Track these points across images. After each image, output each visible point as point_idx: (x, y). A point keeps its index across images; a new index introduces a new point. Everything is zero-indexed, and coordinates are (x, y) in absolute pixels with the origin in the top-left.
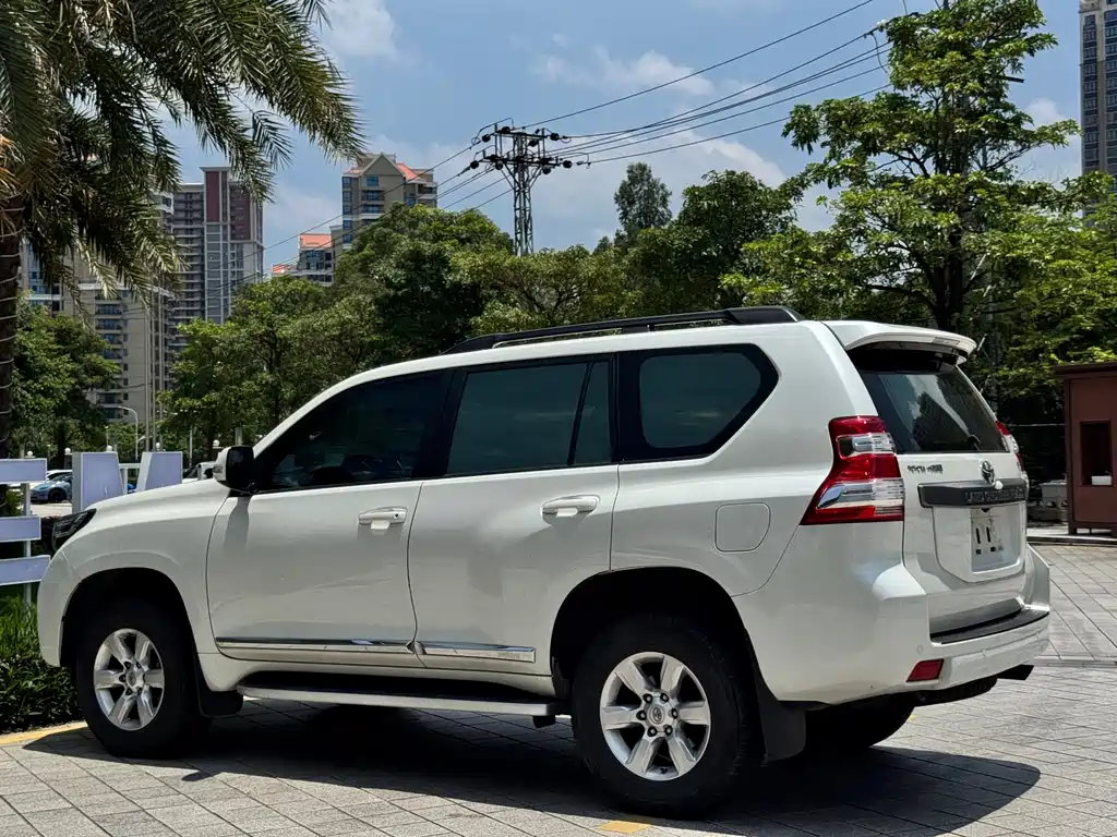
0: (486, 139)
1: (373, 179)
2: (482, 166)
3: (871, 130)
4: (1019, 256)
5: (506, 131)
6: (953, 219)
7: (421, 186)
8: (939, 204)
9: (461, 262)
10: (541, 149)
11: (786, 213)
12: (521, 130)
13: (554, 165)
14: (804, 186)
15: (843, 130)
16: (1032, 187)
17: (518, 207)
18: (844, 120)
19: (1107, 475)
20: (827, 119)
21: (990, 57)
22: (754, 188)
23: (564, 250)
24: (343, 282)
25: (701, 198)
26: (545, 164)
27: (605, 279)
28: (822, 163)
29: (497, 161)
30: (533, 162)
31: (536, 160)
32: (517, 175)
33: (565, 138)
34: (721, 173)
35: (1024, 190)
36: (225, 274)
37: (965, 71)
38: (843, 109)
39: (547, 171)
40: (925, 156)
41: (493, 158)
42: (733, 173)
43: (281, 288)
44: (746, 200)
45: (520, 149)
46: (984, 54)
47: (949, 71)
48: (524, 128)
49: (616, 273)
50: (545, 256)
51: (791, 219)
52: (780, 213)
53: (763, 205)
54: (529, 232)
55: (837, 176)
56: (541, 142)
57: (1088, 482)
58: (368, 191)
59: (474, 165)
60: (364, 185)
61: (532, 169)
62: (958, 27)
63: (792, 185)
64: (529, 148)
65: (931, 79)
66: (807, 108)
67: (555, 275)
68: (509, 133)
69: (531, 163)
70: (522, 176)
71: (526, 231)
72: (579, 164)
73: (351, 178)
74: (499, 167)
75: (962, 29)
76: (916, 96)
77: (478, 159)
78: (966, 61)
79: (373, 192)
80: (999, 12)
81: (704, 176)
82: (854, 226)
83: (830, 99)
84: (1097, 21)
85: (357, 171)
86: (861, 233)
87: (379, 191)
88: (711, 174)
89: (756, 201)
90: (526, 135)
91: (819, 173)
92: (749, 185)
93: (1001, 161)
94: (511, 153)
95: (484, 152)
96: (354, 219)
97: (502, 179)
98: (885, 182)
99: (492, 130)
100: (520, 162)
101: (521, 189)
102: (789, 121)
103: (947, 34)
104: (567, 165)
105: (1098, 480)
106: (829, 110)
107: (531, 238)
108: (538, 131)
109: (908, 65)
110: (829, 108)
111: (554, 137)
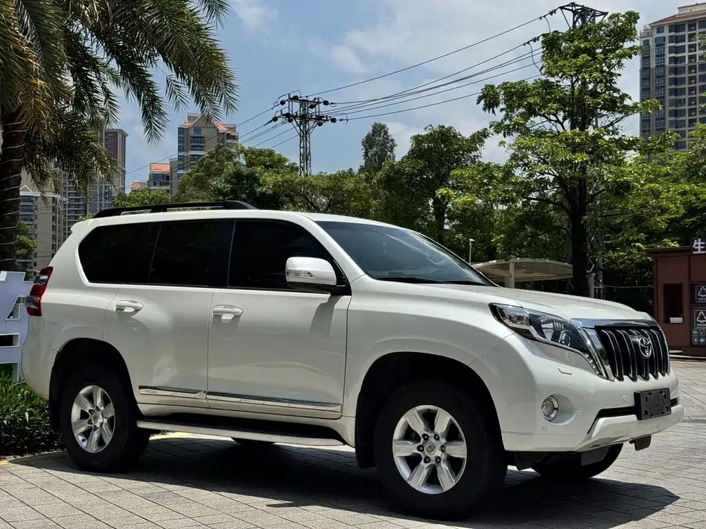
0: (283, 103)
1: (197, 130)
2: (280, 120)
3: (533, 101)
4: (625, 181)
5: (295, 98)
6: (586, 157)
7: (228, 134)
8: (575, 148)
9: (268, 179)
10: (317, 110)
11: (474, 153)
12: (305, 98)
13: (325, 121)
14: (485, 137)
15: (514, 101)
16: (631, 139)
17: (302, 146)
18: (515, 95)
19: (680, 317)
20: (505, 94)
21: (607, 58)
22: (455, 136)
23: (334, 173)
24: (184, 192)
25: (422, 142)
26: (320, 120)
27: (359, 192)
28: (500, 121)
29: (289, 117)
30: (312, 118)
31: (314, 117)
32: (302, 126)
33: (332, 103)
34: (436, 127)
35: (626, 141)
36: (101, 188)
37: (591, 66)
38: (515, 88)
39: (320, 125)
40: (564, 119)
41: (287, 115)
42: (443, 127)
43: (148, 194)
44: (451, 144)
45: (304, 110)
46: (603, 57)
47: (582, 66)
48: (307, 97)
49: (365, 188)
50: (320, 177)
51: (478, 157)
52: (471, 153)
53: (461, 147)
54: (309, 162)
55: (509, 130)
56: (317, 106)
57: (668, 321)
58: (194, 137)
59: (275, 119)
60: (192, 133)
61: (311, 123)
62: (586, 39)
63: (478, 136)
64: (310, 109)
65: (571, 71)
66: (492, 87)
67: (328, 188)
68: (297, 99)
69: (310, 119)
70: (305, 127)
71: (307, 162)
72: (340, 120)
73: (183, 128)
74: (290, 121)
75: (589, 41)
76: (559, 82)
77: (277, 115)
78: (591, 60)
79: (197, 137)
80: (611, 31)
81: (426, 128)
82: (522, 160)
83: (506, 81)
84: (651, 43)
85: (187, 124)
86: (525, 165)
87: (201, 137)
88: (430, 127)
89: (456, 144)
90: (307, 101)
91: (498, 127)
92: (452, 135)
93: (611, 123)
94: (299, 112)
95: (281, 111)
96: (186, 155)
97: (292, 129)
98: (541, 134)
99: (286, 98)
100: (304, 118)
101: (305, 135)
102: (481, 94)
103: (580, 43)
104: (333, 120)
105: (673, 320)
106: (505, 88)
107: (310, 166)
108: (315, 99)
109: (555, 62)
110: (505, 86)
111: (326, 103)
